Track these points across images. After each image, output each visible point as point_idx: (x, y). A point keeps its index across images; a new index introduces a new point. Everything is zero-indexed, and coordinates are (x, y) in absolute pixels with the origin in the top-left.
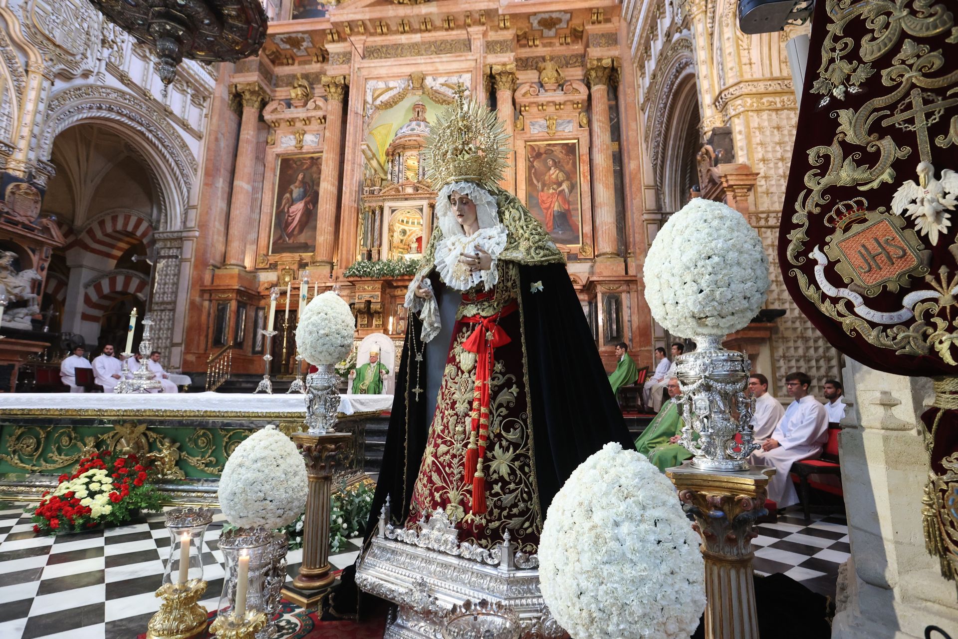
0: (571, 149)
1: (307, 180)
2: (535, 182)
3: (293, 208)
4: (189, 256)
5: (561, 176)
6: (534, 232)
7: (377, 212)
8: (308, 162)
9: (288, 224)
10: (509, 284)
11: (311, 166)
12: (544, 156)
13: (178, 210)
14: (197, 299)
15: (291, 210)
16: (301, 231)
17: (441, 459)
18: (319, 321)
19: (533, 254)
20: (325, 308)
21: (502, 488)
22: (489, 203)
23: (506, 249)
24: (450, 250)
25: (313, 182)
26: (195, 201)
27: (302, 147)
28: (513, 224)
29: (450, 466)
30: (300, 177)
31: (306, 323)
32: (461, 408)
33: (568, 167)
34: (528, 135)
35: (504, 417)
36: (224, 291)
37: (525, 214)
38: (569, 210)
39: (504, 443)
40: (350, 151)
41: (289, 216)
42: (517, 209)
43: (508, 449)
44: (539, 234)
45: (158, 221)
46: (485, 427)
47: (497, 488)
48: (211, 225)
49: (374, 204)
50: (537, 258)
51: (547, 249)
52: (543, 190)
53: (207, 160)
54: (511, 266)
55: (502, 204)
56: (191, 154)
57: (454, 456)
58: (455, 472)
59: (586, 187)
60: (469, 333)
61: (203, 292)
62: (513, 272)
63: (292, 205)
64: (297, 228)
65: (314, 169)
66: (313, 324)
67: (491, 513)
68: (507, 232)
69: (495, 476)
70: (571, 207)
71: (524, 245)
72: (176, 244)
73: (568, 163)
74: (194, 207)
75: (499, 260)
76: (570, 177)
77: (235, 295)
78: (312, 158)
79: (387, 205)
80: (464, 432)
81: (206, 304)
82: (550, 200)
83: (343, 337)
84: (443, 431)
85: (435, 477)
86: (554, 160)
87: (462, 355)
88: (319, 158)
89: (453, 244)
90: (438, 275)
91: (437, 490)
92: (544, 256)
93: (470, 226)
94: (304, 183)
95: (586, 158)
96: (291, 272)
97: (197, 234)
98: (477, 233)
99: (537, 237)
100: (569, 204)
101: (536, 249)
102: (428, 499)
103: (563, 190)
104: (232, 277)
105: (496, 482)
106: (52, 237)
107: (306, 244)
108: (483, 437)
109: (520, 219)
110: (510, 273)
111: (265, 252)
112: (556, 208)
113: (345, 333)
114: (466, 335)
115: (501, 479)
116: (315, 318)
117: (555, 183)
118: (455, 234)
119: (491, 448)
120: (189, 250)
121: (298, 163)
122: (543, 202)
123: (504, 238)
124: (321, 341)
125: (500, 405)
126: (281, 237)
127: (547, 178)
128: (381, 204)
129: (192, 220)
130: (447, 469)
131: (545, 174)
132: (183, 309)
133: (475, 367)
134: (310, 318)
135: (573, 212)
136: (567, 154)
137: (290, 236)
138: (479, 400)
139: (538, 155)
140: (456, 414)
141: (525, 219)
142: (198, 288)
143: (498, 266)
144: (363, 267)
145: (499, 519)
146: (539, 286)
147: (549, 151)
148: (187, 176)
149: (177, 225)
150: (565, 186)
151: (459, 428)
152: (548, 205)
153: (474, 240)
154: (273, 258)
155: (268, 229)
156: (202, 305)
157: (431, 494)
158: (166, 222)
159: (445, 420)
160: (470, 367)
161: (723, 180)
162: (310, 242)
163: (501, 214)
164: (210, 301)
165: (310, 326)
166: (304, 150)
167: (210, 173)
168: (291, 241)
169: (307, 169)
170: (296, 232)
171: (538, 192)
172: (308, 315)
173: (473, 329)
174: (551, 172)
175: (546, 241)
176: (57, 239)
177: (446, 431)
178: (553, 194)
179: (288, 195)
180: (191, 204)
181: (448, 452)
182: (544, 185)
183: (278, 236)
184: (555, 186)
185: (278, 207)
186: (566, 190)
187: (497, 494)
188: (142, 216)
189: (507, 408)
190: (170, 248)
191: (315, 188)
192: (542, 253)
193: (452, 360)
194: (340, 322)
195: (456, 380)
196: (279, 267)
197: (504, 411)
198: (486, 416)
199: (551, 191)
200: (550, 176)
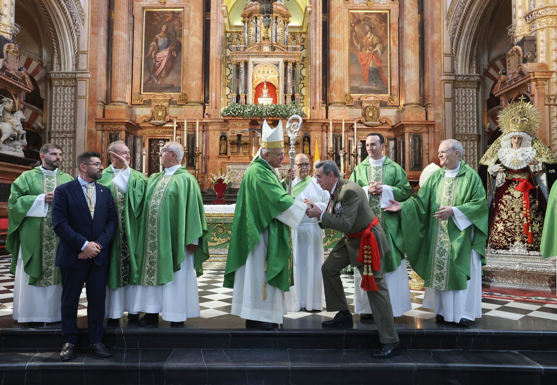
0: (383, 18)
1: (170, 31)
2: (355, 43)
3: (159, 55)
4: (84, 94)
5: (376, 40)
7: (242, 66)
8: (170, 15)
9: (155, 68)
11: (173, 20)
12: (363, 22)
13: (71, 54)
14: (94, 129)
15: (158, 56)
16: (167, 74)
17: (509, 227)
21: (537, 235)
24: (506, 154)
25: (175, 33)
26: (84, 46)
27: (165, 3)
29: (514, 229)
30: (164, 28)
32: (517, 210)
33: (381, 33)
34: (352, 5)
35: (535, 213)
36: (115, 124)
38: (380, 68)
39: (536, 222)
40: (215, 12)
41: (156, 61)
43: (537, 223)
45: (52, 63)
46: (529, 216)
47: (536, 235)
48: (99, 68)
49: (240, 59)
52: (361, 50)
53: (92, 12)
56: (81, 6)
57: (516, 226)
58: (518, 231)
59: (395, 50)
61: (97, 123)
63: (158, 52)
64: (164, 72)
65: (176, 22)
67: (535, 243)
69: (534, 232)
70: (382, 65)
71: (545, 156)
72: (70, 83)
73: (381, 29)
74: (84, 53)
76: (382, 40)
77: (123, 127)
78: (173, 12)
79: (251, 60)
80: (520, 218)
81: (100, 133)
82: (366, 58)
84: (509, 218)
85: (507, 233)
86: (370, 27)
87: (514, 192)
88: (179, 13)
91: (509, 237)
94: (167, 33)
95: (396, 26)
96: (163, 109)
97: (89, 75)
98: (520, 149)
100: (381, 63)
102: (505, 241)
103: (377, 51)
104: (121, 112)
105: (535, 233)
106: (27, 86)
107: (173, 85)
108: (529, 219)
111: (139, 91)
112: (371, 65)
115: (537, 233)
117: (371, 45)
119: (532, 223)
120: (83, 88)
121: (162, 16)
122: (361, 59)
123: (534, 152)
125: (533, 209)
126: (150, 79)
127: (364, 40)
128: (246, 59)
129: (83, 64)
130: (513, 230)
131: (363, 37)
132: (83, 137)
133: (521, 197)
135: (384, 69)
136: (380, 22)
137: (158, 77)
138: (526, 207)
139: (358, 22)
140: (515, 212)
142: (94, 120)
144: (237, 110)
145: (538, 245)
146: (553, 171)
147: (366, 18)
148: (78, 25)
149: (70, 67)
150: (378, 48)
151: (517, 217)
152: (365, 62)
154: (146, 96)
155: (139, 72)
156: (96, 135)
157: (505, 239)
158: (60, 65)
159: (509, 214)
160: (519, 196)
161: (531, 74)
162: (175, 84)
164: (103, 131)
166: (167, 6)
167: (94, 24)
168: (159, 82)
169: (169, 21)
170: (163, 75)
171: (357, 51)
173: (518, 183)
174: (368, 36)
176: (28, 87)
177: (510, 218)
178: (369, 54)
179: (154, 43)
180: (81, 49)
181: (513, 225)
182: (362, 46)
183: (147, 78)
184: (370, 48)
185: (146, 53)
186: (379, 51)
187: (536, 237)
188: (32, 56)
189: (535, 210)
190: (65, 86)
191: (177, 38)
193: (509, 193)
195: (513, 200)
196: (154, 104)
197: (535, 211)
198: (529, 212)
199: (368, 51)
200: (367, 39)
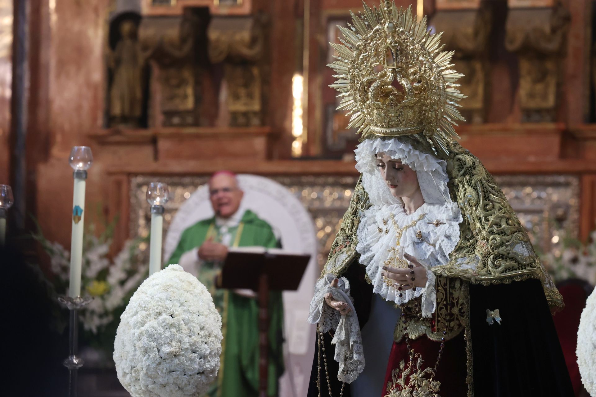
6: (495, 229)
10: (455, 310)
18: (161, 330)
19: (490, 267)
20: (168, 304)
22: (435, 173)
23: (459, 249)
24: (380, 230)
28: (469, 208)
37: (486, 197)
42: (475, 188)
44: (502, 233)
50: (496, 274)
51: (512, 259)
54: (457, 285)
55: (454, 173)
60: (408, 371)
62: (460, 294)
66: (150, 336)
68: (461, 220)
71: (481, 248)
75: (439, 277)
83: (203, 357)
89: (385, 222)
90: (363, 268)
92: (507, 270)
93: (411, 197)
98: (419, 211)
99: (498, 238)
101: (495, 258)
109: (477, 205)
110: (456, 295)
113: (206, 349)
114: (404, 374)
116: (152, 324)
118: (389, 204)
124: (165, 366)
141: (485, 206)
143: (437, 285)
146: (495, 316)
153: (415, 224)
163: (453, 188)
165: (145, 339)
172: (139, 318)
175: (513, 245)
192: (504, 264)
194: (197, 329)
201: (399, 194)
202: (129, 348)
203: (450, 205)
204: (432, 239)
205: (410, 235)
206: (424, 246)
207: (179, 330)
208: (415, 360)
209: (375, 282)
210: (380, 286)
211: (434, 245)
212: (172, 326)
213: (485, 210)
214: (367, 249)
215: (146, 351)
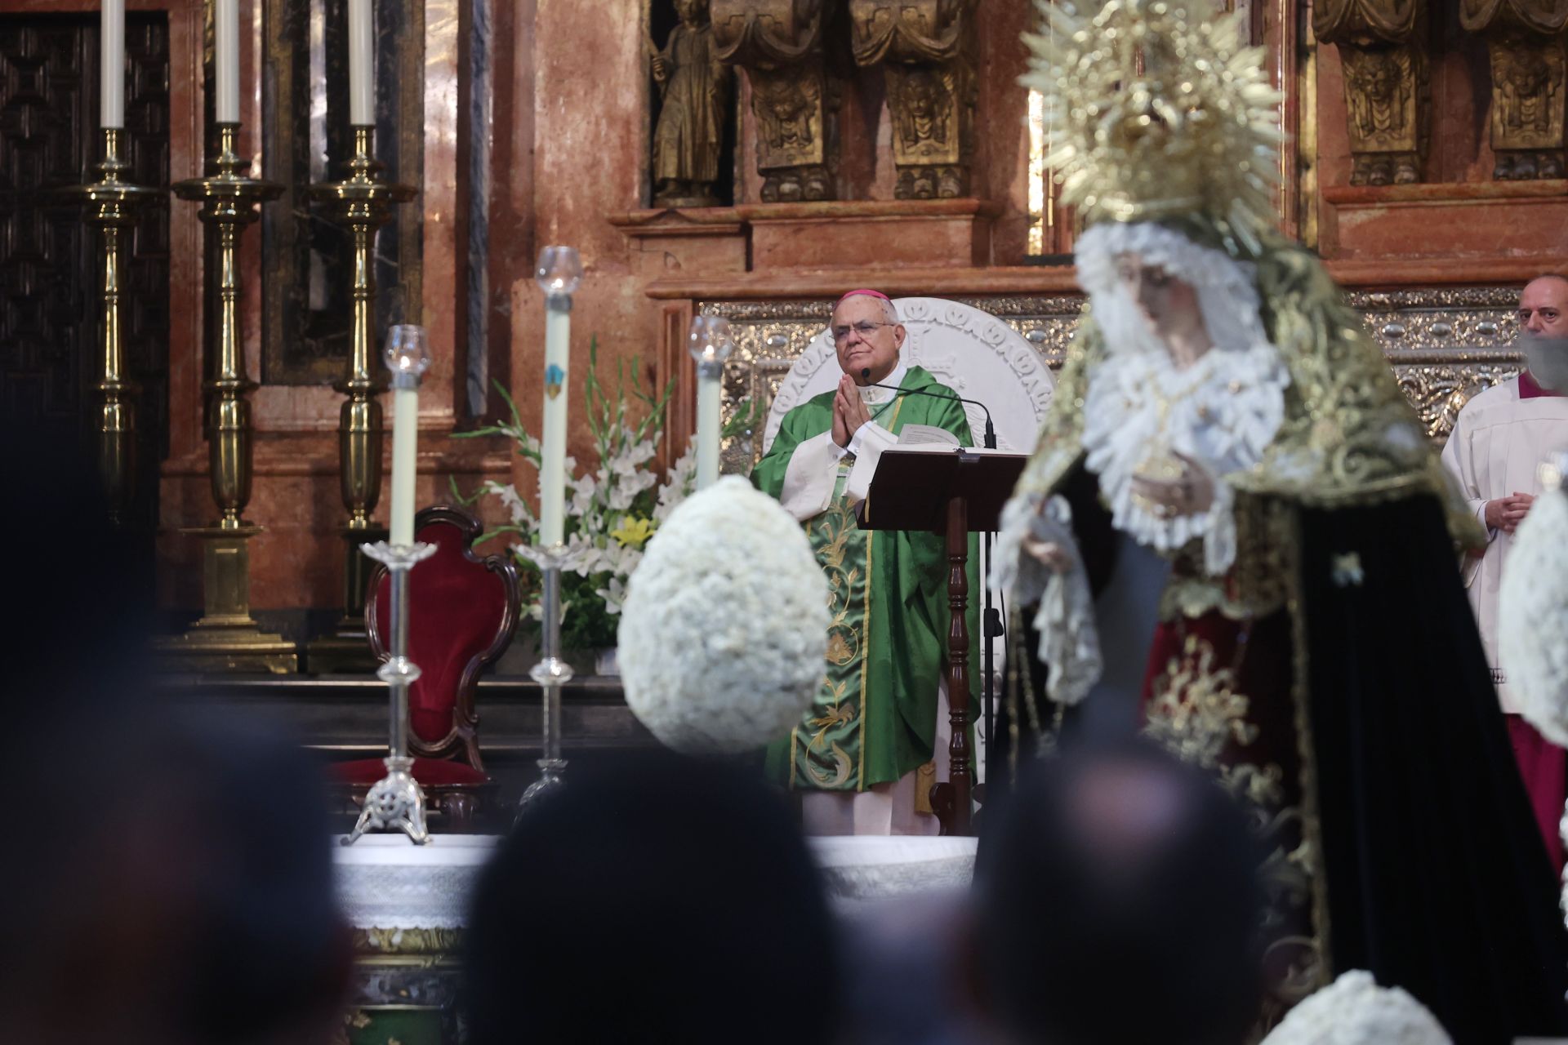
6: (1350, 396)
10: (1274, 559)
18: (707, 605)
19: (1339, 471)
20: (722, 554)
23: (1281, 437)
24: (1129, 405)
31: (661, 610)
37: (1333, 334)
42: (1309, 316)
44: (1363, 405)
50: (1350, 485)
51: (1384, 454)
55: (1271, 286)
60: (1184, 677)
66: (688, 617)
68: (1284, 380)
75: (1240, 494)
83: (791, 657)
89: (1139, 387)
90: (1094, 482)
92: (1374, 475)
93: (1186, 338)
98: (1203, 364)
99: (1357, 414)
101: (1349, 455)
109: (1314, 349)
110: (1273, 530)
113: (797, 642)
116: (689, 594)
123: (1274, 401)
124: (717, 676)
134: (673, 592)
141: (1330, 351)
143: (1236, 510)
146: (1350, 567)
163: (1267, 318)
165: (677, 624)
172: (665, 582)
175: (1384, 428)
192: (1366, 466)
194: (777, 602)
201: (1163, 330)
202: (647, 641)
203: (1263, 353)
204: (1228, 417)
205: (1186, 413)
206: (1213, 434)
207: (743, 603)
208: (1197, 656)
209: (1118, 506)
210: (1128, 514)
211: (1231, 430)
212: (729, 597)
213: (1330, 358)
214: (1102, 442)
215: (680, 646)
